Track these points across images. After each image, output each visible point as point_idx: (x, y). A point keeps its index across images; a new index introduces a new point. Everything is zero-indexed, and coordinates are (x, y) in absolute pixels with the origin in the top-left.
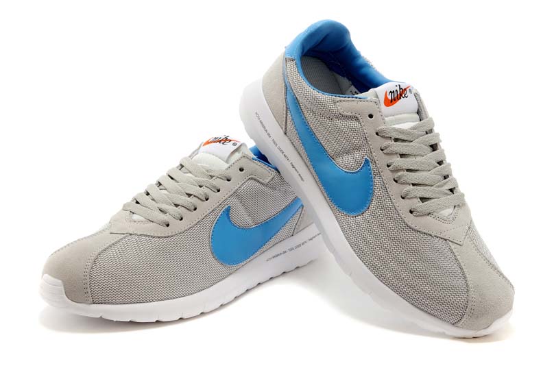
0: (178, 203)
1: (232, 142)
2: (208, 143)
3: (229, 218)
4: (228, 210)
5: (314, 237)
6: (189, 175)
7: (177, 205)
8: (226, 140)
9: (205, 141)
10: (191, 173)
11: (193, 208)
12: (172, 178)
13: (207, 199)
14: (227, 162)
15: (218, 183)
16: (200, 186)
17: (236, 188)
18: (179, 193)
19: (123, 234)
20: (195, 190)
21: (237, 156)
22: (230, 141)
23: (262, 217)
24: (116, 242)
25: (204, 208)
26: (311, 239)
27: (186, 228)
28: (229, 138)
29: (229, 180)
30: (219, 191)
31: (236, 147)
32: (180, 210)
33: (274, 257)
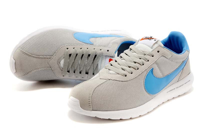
0: (130, 66)
1: (154, 39)
2: (142, 39)
3: (152, 73)
4: (152, 70)
5: (187, 82)
6: (135, 53)
7: (130, 67)
8: (151, 38)
9: (141, 39)
10: (135, 52)
11: (137, 68)
12: (127, 54)
13: (143, 65)
14: (152, 48)
15: (148, 57)
16: (140, 59)
17: (156, 60)
18: (131, 61)
19: (106, 79)
20: (138, 60)
21: (156, 45)
22: (153, 39)
23: (167, 73)
24: (103, 83)
25: (142, 68)
26: (186, 83)
27: (134, 77)
28: (152, 37)
29: (153, 56)
30: (148, 61)
31: (156, 41)
32: (131, 69)
33: (170, 91)
